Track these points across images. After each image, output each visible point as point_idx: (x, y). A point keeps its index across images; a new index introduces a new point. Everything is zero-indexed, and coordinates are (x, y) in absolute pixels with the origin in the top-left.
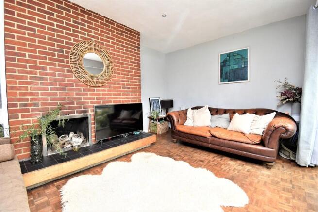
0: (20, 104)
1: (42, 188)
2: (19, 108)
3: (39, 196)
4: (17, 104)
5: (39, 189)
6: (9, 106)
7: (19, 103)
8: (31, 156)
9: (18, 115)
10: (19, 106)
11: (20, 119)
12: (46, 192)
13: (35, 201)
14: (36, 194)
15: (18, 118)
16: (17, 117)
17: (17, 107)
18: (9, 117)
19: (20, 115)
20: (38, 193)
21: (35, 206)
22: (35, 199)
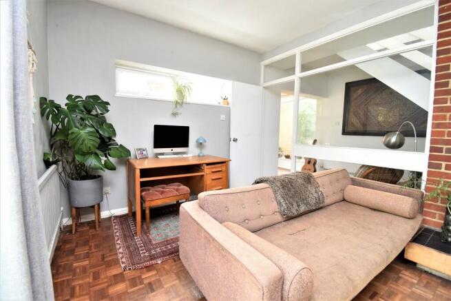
0: (447, 149)
1: (439, 281)
2: (444, 154)
3: (426, 286)
4: (442, 148)
5: (434, 279)
6: (432, 150)
7: (445, 147)
8: (442, 228)
9: (441, 164)
10: (444, 151)
11: (443, 170)
12: (439, 289)
13: (417, 286)
14: (425, 281)
15: (441, 169)
16: (439, 166)
17: (442, 152)
18: (430, 165)
19: (444, 164)
20: (428, 282)
21: (410, 290)
22: (418, 284)
